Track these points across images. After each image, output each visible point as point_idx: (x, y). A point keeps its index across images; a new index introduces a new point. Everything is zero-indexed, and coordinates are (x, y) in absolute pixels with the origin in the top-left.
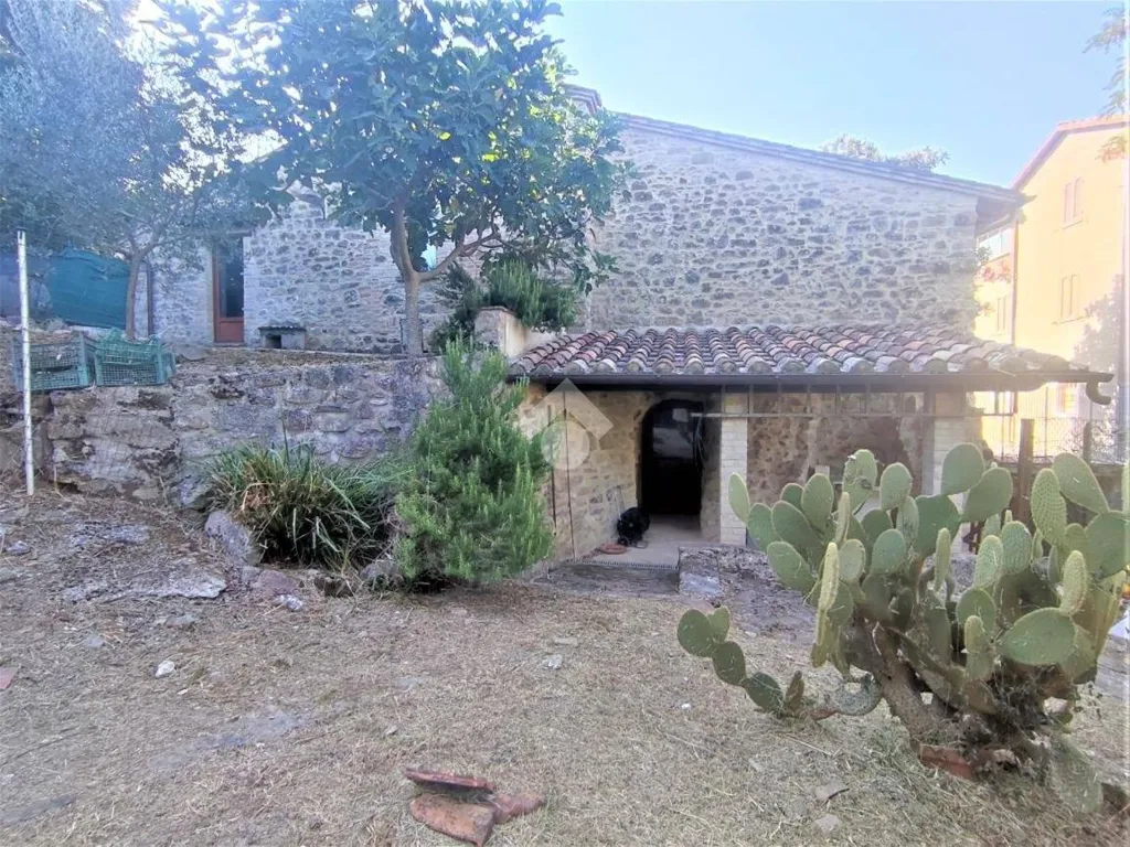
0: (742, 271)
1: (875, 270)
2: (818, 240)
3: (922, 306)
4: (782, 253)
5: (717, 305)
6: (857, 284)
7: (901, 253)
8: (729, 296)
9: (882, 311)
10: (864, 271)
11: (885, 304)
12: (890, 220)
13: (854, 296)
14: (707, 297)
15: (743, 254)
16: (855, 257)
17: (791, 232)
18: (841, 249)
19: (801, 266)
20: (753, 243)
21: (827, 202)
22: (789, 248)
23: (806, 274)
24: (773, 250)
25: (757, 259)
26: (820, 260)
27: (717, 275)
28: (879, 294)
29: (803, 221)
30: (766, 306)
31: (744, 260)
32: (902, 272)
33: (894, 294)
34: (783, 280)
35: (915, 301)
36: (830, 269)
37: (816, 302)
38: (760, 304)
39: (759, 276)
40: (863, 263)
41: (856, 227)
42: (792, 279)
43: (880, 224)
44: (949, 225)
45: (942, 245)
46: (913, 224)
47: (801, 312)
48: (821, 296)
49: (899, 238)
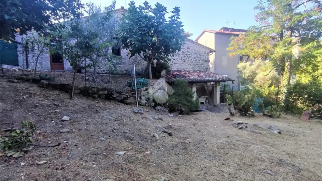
0: (178, 59)
1: (198, 60)
2: (190, 55)
3: (204, 67)
4: (184, 56)
5: (174, 65)
6: (195, 63)
7: (201, 58)
8: (176, 64)
9: (199, 67)
10: (196, 60)
11: (199, 66)
12: (199, 52)
13: (195, 64)
14: (173, 64)
15: (178, 56)
16: (195, 58)
17: (186, 53)
18: (193, 57)
19: (187, 59)
20: (180, 54)
21: (191, 48)
22: (186, 56)
23: (188, 60)
24: (183, 56)
25: (181, 57)
26: (190, 58)
27: (174, 60)
28: (198, 65)
29: (188, 51)
30: (182, 66)
31: (179, 57)
32: (201, 61)
33: (200, 65)
34: (185, 61)
35: (203, 66)
36: (191, 60)
37: (189, 65)
38: (181, 65)
39: (181, 60)
40: (196, 59)
41: (195, 53)
42: (186, 61)
43: (198, 53)
44: (206, 54)
45: (206, 57)
46: (202, 53)
47: (187, 67)
48: (190, 64)
49: (200, 55)
